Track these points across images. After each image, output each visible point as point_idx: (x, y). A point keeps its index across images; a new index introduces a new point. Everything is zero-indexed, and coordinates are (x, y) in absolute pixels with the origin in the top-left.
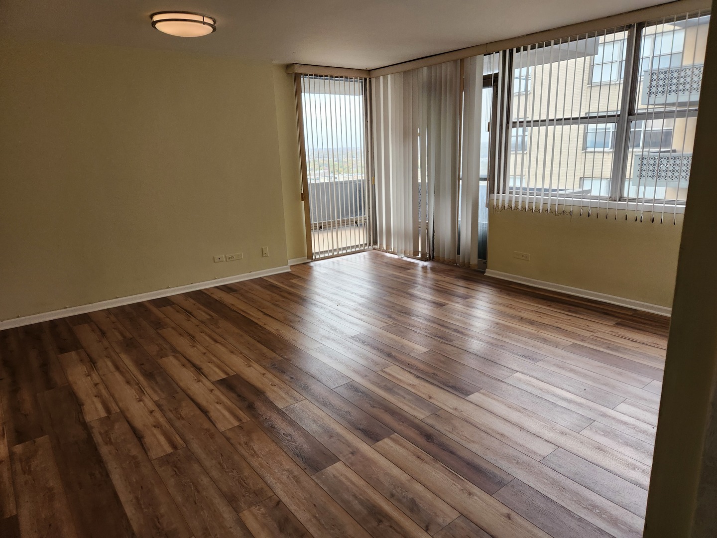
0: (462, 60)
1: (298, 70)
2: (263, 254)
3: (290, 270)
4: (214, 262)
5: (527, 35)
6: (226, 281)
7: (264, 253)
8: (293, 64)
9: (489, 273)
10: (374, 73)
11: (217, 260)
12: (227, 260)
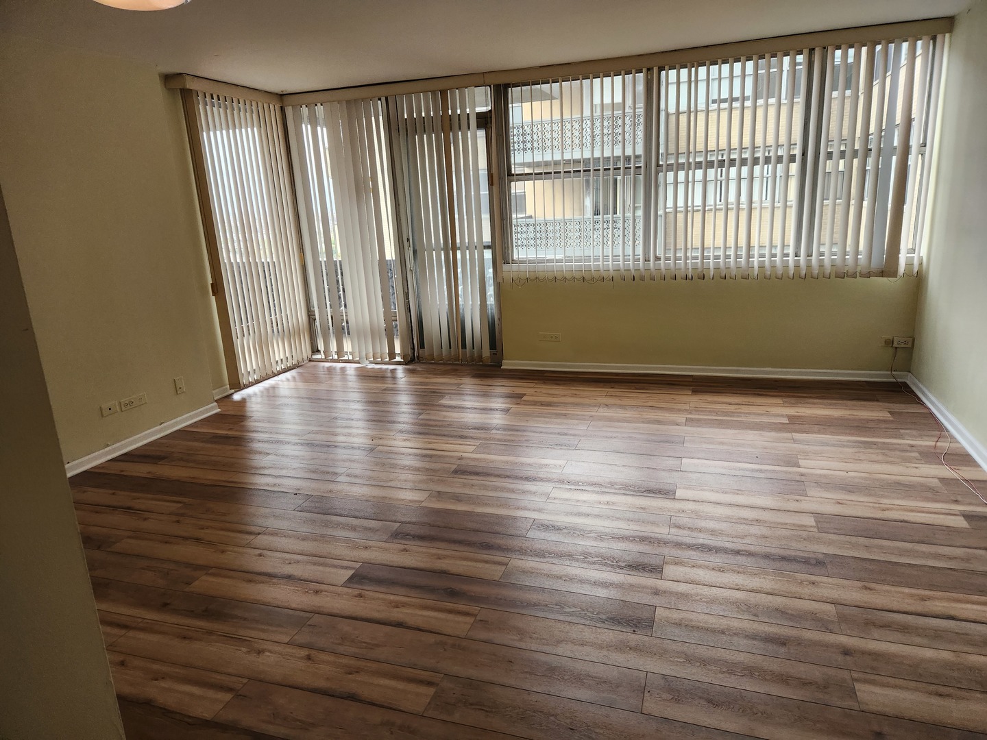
0: (444, 93)
1: (191, 85)
2: (177, 390)
3: (219, 410)
4: (102, 416)
5: (540, 67)
6: (126, 446)
7: (178, 388)
8: (181, 74)
9: (507, 365)
10: (287, 100)
11: (106, 412)
12: (123, 409)
